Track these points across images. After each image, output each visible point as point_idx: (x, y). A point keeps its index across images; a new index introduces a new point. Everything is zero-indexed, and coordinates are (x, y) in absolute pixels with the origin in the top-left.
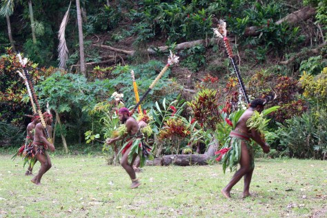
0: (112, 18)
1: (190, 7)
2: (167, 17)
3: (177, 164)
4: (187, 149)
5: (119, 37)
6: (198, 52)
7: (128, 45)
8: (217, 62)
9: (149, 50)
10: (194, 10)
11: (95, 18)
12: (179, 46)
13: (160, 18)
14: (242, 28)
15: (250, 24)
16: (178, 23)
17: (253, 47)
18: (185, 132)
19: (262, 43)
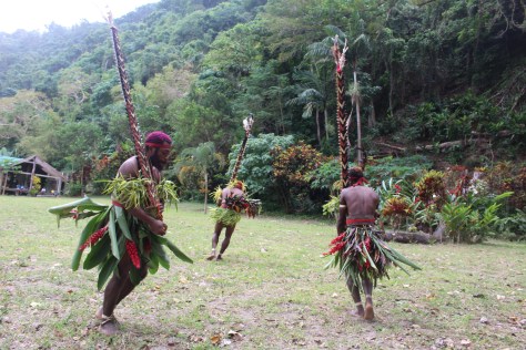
0: (393, 124)
1: (454, 115)
2: (435, 123)
3: (398, 241)
4: (411, 227)
5: (397, 138)
6: (457, 149)
7: (402, 144)
8: (473, 158)
9: (418, 147)
10: (457, 117)
11: (380, 124)
12: (442, 145)
13: (429, 124)
14: (497, 131)
15: (504, 128)
16: (443, 127)
17: (505, 146)
18: (407, 211)
19: (514, 143)
